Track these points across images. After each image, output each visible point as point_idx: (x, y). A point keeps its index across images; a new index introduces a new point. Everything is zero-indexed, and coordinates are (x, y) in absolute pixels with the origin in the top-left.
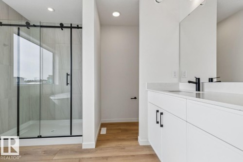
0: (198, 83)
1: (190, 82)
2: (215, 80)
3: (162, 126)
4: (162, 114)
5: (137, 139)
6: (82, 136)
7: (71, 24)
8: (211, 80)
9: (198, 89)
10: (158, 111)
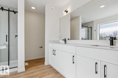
0: (65, 40)
1: (63, 40)
2: (70, 39)
3: (55, 55)
4: (55, 51)
5: (44, 64)
6: (17, 67)
7: (9, 9)
8: (68, 39)
9: (65, 42)
10: (53, 50)
